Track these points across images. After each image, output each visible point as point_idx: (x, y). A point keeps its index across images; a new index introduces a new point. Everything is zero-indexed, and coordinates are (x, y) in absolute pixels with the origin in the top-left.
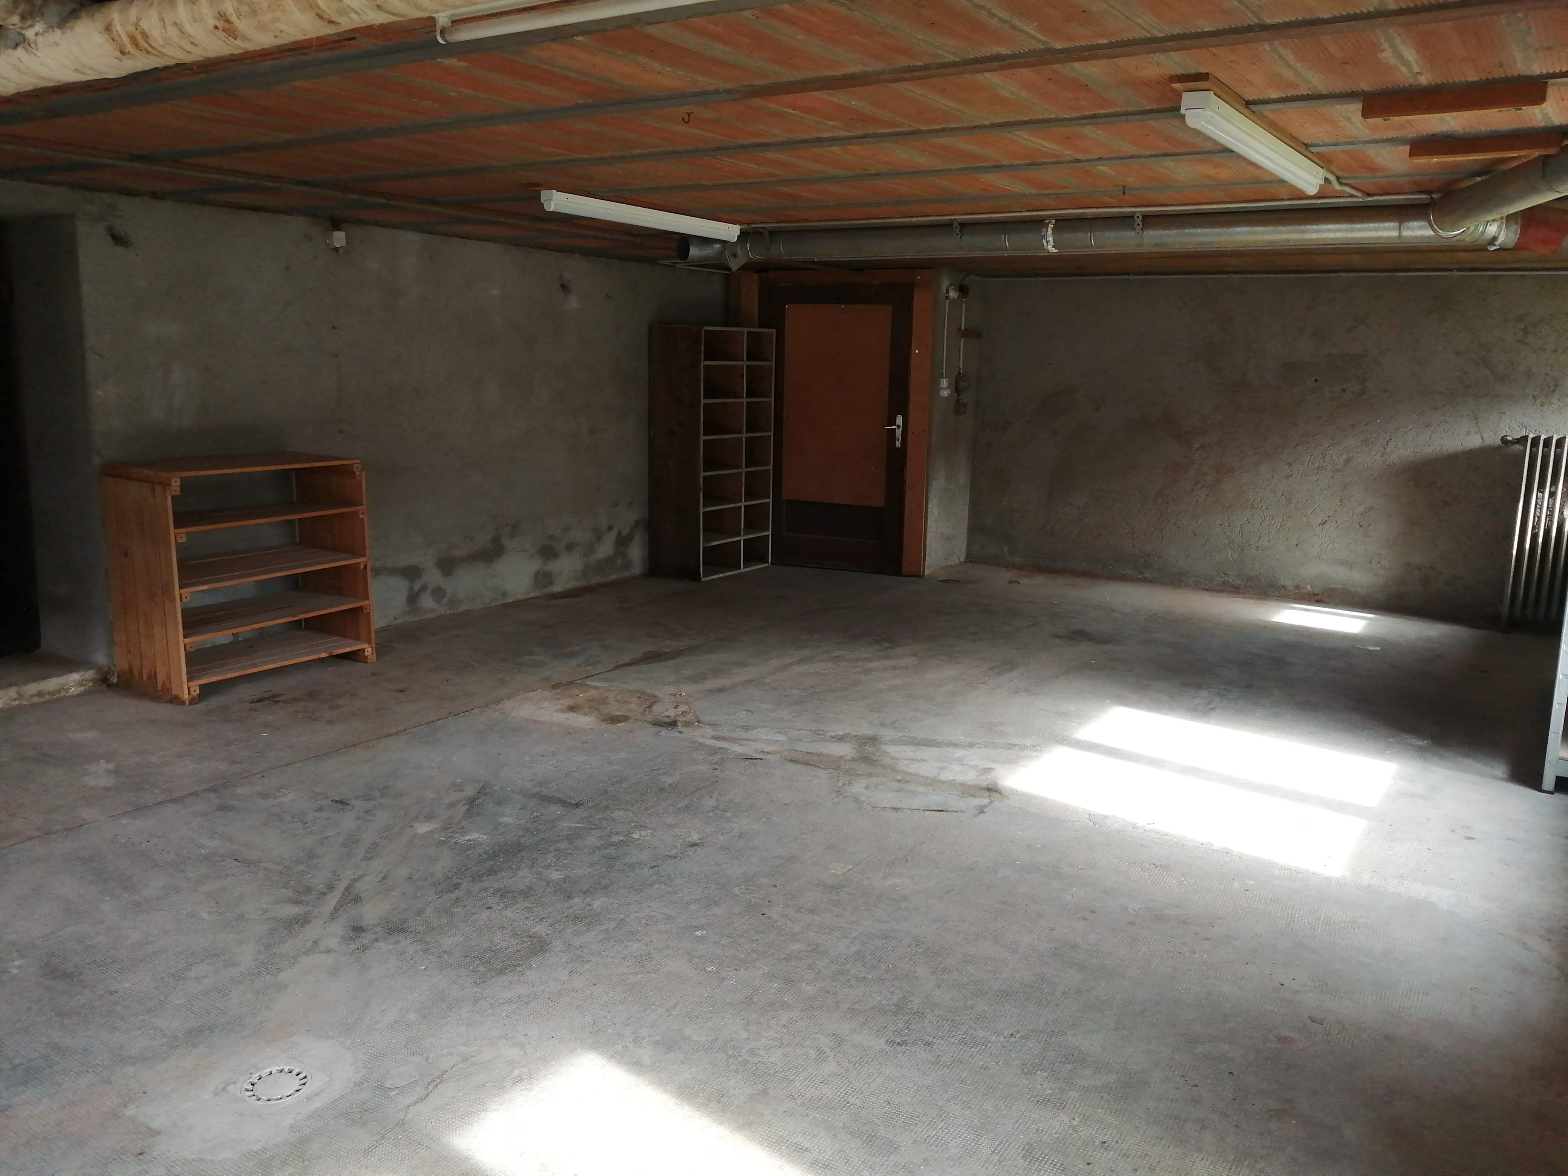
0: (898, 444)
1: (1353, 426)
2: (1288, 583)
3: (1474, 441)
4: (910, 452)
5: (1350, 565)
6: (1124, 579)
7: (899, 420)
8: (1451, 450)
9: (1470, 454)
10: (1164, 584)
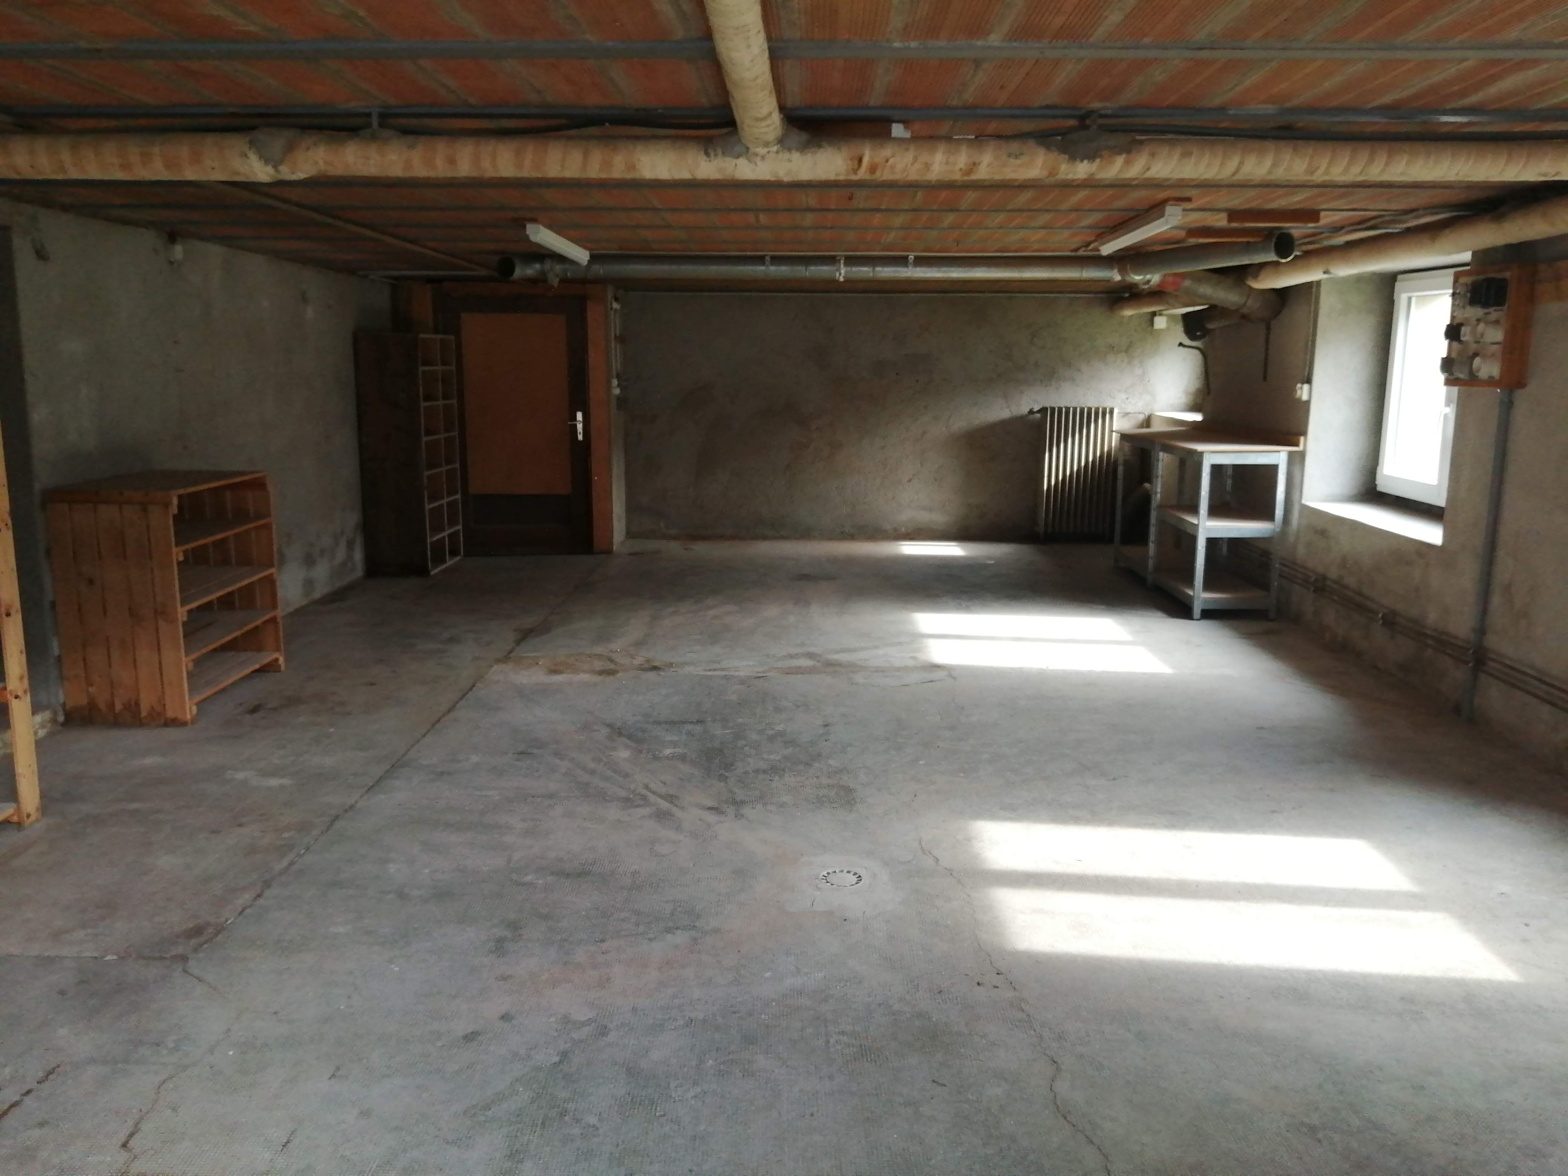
0: (580, 437)
1: (926, 407)
2: (888, 527)
3: (1005, 414)
4: (594, 444)
5: (930, 510)
6: (765, 538)
7: (579, 416)
8: (991, 421)
9: (1005, 424)
10: (796, 539)
